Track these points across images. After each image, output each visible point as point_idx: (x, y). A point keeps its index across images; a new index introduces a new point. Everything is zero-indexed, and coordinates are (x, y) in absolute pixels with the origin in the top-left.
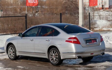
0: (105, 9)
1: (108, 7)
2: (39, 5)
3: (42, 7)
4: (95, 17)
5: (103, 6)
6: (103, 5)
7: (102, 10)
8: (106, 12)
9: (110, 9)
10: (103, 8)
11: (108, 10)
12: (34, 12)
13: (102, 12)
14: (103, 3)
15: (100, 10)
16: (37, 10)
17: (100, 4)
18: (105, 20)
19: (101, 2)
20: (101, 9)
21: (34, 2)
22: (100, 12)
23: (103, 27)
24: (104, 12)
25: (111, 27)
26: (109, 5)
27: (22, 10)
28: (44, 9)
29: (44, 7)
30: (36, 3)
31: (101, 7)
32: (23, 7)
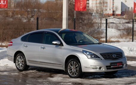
0: (116, 16)
1: (120, 13)
2: (36, 9)
3: (39, 11)
4: (103, 24)
5: (114, 12)
6: (114, 10)
7: (112, 17)
8: (116, 19)
9: (122, 16)
10: (113, 15)
11: (120, 17)
12: (29, 16)
13: (112, 19)
14: (114, 9)
15: (110, 17)
16: (33, 15)
17: (110, 10)
18: (115, 28)
19: (112, 7)
20: (111, 15)
21: (3, 2)
22: (110, 19)
23: (112, 38)
24: (114, 19)
25: (120, 37)
26: (121, 10)
27: (15, 13)
28: (42, 13)
29: (41, 10)
30: (5, 4)
31: (112, 13)
32: (16, 10)
